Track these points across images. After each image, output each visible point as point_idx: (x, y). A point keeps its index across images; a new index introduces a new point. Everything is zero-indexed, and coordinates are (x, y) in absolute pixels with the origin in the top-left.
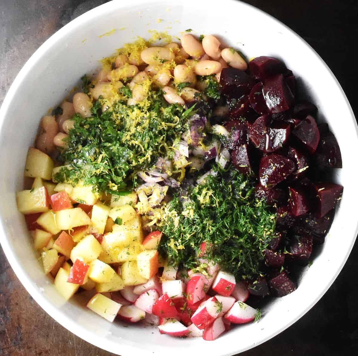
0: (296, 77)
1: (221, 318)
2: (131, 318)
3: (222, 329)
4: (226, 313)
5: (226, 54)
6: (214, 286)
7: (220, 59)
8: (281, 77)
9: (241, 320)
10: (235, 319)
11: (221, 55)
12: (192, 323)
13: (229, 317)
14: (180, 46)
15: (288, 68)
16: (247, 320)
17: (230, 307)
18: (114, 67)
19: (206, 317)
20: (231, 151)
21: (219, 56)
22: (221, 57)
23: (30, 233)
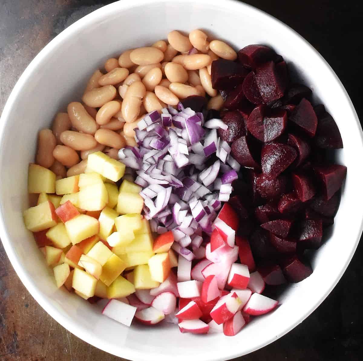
0: (286, 62)
1: (240, 312)
2: (150, 321)
3: (243, 323)
4: (245, 306)
5: (215, 46)
6: (229, 282)
7: (208, 52)
8: (272, 64)
9: (259, 311)
10: (254, 311)
11: (209, 47)
12: (212, 319)
13: (247, 310)
14: (167, 43)
15: (278, 54)
16: (265, 311)
17: (247, 300)
18: (104, 72)
19: (225, 313)
20: (230, 144)
21: (207, 48)
22: (210, 50)
23: (41, 251)
